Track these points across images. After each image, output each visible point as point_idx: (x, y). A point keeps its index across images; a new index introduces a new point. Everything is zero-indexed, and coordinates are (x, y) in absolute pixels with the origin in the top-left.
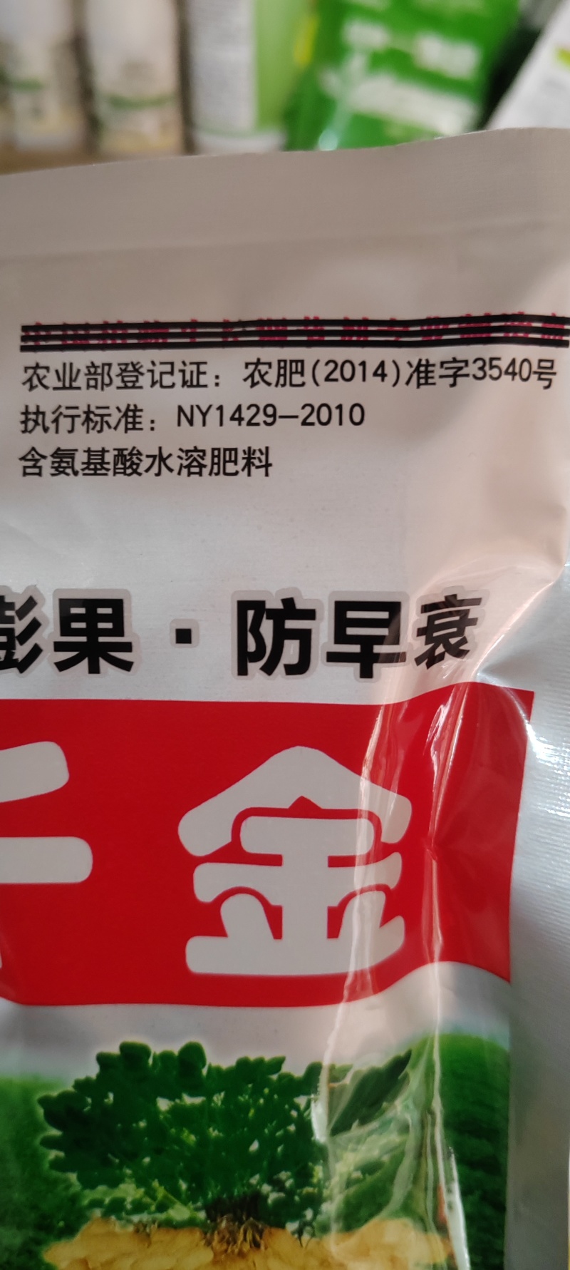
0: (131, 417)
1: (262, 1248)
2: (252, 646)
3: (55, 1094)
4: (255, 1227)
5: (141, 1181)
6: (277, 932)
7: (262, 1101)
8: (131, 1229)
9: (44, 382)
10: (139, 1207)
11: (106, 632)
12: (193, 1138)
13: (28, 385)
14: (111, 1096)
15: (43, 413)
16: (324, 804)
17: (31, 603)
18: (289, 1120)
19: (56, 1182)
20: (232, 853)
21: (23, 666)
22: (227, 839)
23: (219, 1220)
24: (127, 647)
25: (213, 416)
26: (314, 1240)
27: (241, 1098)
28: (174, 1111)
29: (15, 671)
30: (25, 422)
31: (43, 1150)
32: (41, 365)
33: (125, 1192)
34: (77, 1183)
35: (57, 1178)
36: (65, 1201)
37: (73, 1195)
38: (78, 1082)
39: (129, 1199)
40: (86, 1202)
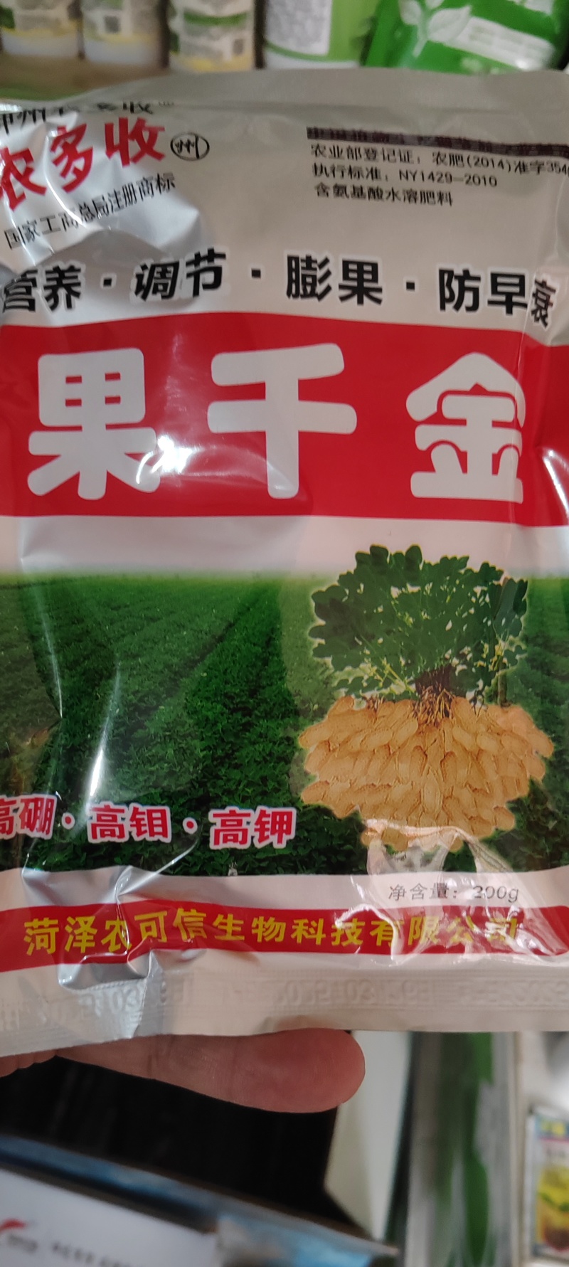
0: (374, 174)
1: (450, 717)
2: (447, 294)
3: (324, 589)
4: (445, 695)
5: (376, 661)
6: (464, 469)
7: (454, 590)
8: (364, 705)
9: (324, 153)
10: (372, 683)
11: (368, 281)
12: (411, 620)
13: (314, 154)
14: (362, 586)
15: (325, 168)
16: (489, 388)
17: (326, 261)
18: (470, 605)
19: (318, 665)
20: (438, 418)
21: (321, 297)
22: (434, 410)
23: (423, 693)
24: (379, 290)
25: (418, 176)
26: (484, 708)
27: (442, 588)
28: (402, 596)
29: (315, 300)
30: (316, 171)
31: (310, 639)
32: (321, 145)
33: (364, 671)
34: (331, 666)
35: (318, 663)
36: (321, 684)
37: (327, 678)
38: (341, 577)
39: (366, 677)
40: (335, 683)
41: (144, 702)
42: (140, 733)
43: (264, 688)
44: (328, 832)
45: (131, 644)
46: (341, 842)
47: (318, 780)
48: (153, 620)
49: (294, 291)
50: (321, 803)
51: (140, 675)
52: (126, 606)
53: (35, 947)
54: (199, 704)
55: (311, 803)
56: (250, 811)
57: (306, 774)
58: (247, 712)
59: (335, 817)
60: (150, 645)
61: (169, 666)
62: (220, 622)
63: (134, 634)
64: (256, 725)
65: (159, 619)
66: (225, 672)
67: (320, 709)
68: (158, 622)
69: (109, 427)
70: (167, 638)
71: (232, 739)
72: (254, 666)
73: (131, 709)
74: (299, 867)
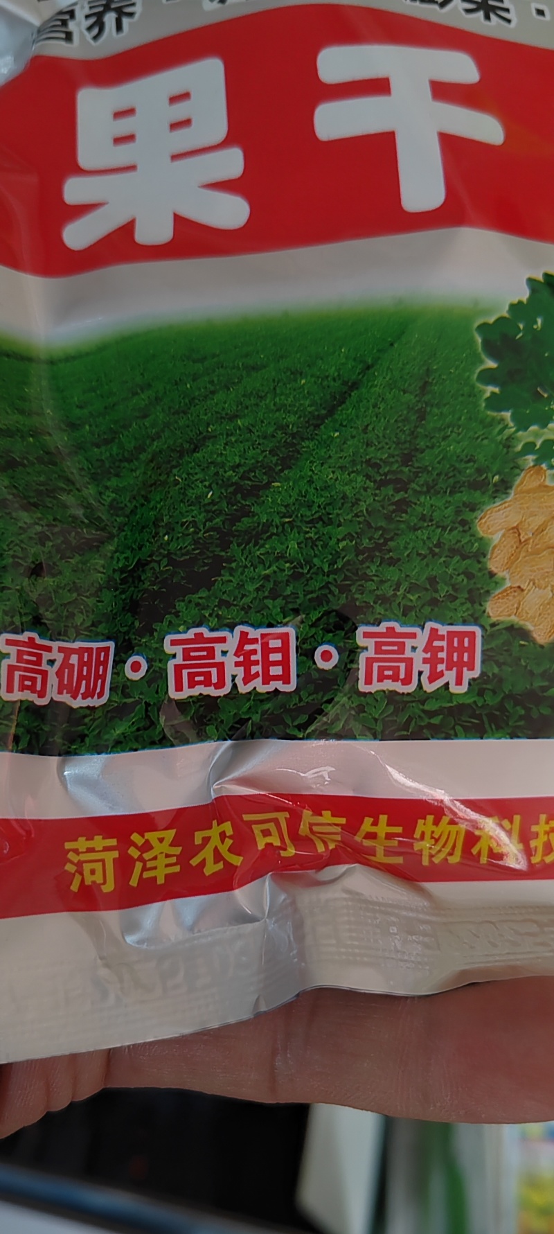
3: (491, 320)
14: (539, 321)
19: (493, 423)
21: (442, 5)
24: (507, 10)
29: (435, 6)
31: (480, 386)
34: (511, 424)
35: (493, 419)
36: (501, 447)
37: (507, 439)
38: (512, 306)
40: (519, 448)
41: (250, 480)
42: (246, 522)
43: (422, 452)
44: (526, 667)
45: (225, 403)
46: (546, 684)
47: (508, 584)
48: (255, 368)
50: (514, 619)
51: (241, 442)
52: (214, 356)
53: (83, 881)
54: (331, 476)
55: (501, 619)
56: (417, 630)
57: (492, 575)
58: (401, 485)
59: (534, 641)
60: (253, 401)
61: (283, 428)
62: (353, 364)
63: (229, 389)
64: (415, 504)
65: (265, 367)
66: (365, 430)
67: (502, 481)
68: (264, 371)
69: (175, 157)
70: (278, 391)
71: (382, 523)
72: (406, 420)
73: (231, 489)
74: (487, 726)
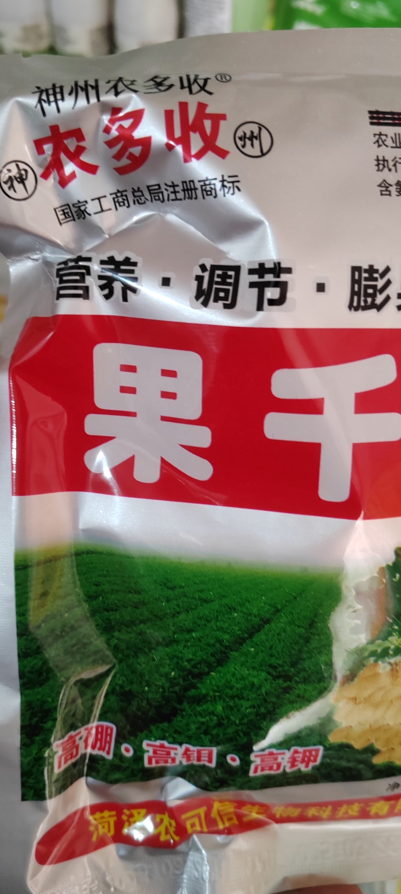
8: (389, 668)
9: (386, 143)
10: (397, 651)
13: (377, 144)
14: (398, 576)
15: (387, 161)
17: (387, 270)
21: (379, 308)
29: (375, 311)
30: (378, 165)
32: (383, 133)
33: (392, 643)
34: (364, 641)
36: (355, 655)
37: (360, 650)
38: (381, 569)
39: (392, 647)
40: (366, 654)
41: (198, 669)
42: (193, 692)
43: (304, 660)
45: (185, 621)
46: (356, 764)
47: (343, 725)
48: (206, 601)
49: (355, 304)
50: (344, 741)
51: (194, 646)
52: (181, 587)
54: (247, 672)
55: (336, 741)
56: (286, 751)
57: (335, 722)
58: (288, 678)
59: (353, 749)
60: (203, 622)
61: (220, 642)
62: (269, 607)
63: (188, 612)
64: (295, 688)
65: (212, 601)
66: (271, 648)
67: (351, 674)
68: (211, 604)
69: (164, 419)
70: (219, 618)
71: (274, 700)
72: (297, 643)
73: (185, 673)
74: (320, 779)
